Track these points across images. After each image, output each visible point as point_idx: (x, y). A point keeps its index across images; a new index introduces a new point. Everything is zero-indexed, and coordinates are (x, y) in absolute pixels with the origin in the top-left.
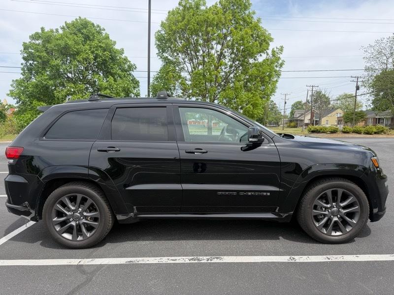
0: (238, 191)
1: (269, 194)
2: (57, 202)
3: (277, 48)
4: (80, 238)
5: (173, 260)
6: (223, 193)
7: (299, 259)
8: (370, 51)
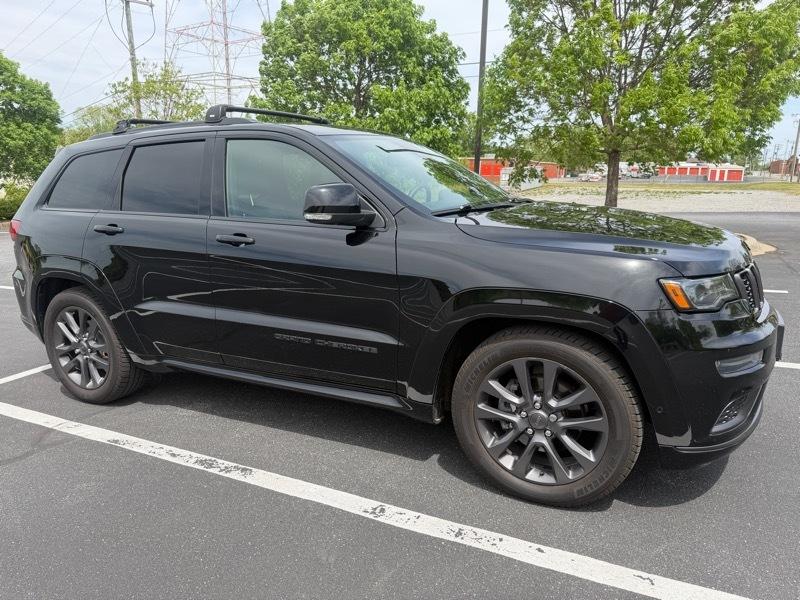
1: (374, 350)
6: (285, 336)
7: (398, 517)
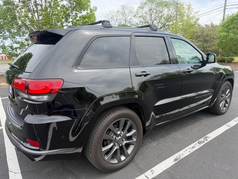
1: (211, 94)
2: (106, 132)
4: (123, 158)
5: (193, 148)
6: (197, 97)
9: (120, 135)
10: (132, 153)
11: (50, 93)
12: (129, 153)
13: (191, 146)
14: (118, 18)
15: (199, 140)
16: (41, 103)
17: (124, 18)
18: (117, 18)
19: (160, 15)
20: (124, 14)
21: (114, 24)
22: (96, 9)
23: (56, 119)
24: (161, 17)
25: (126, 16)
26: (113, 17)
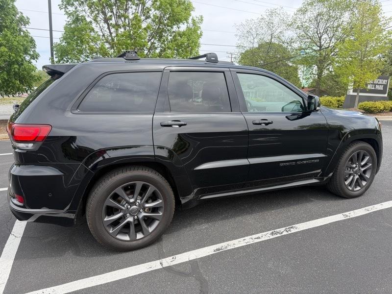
0: (296, 161)
2: (110, 196)
3: (197, 17)
4: (140, 236)
5: (257, 238)
6: (285, 164)
8: (241, 30)
9: (134, 203)
10: (155, 231)
11: (34, 140)
12: (150, 231)
13: (254, 236)
14: (260, 31)
15: (276, 230)
16: (25, 151)
17: (269, 32)
18: (258, 32)
19: (336, 24)
20: (270, 24)
21: (252, 41)
22: (202, 20)
23: (41, 172)
24: (337, 27)
25: (274, 29)
26: (251, 31)
